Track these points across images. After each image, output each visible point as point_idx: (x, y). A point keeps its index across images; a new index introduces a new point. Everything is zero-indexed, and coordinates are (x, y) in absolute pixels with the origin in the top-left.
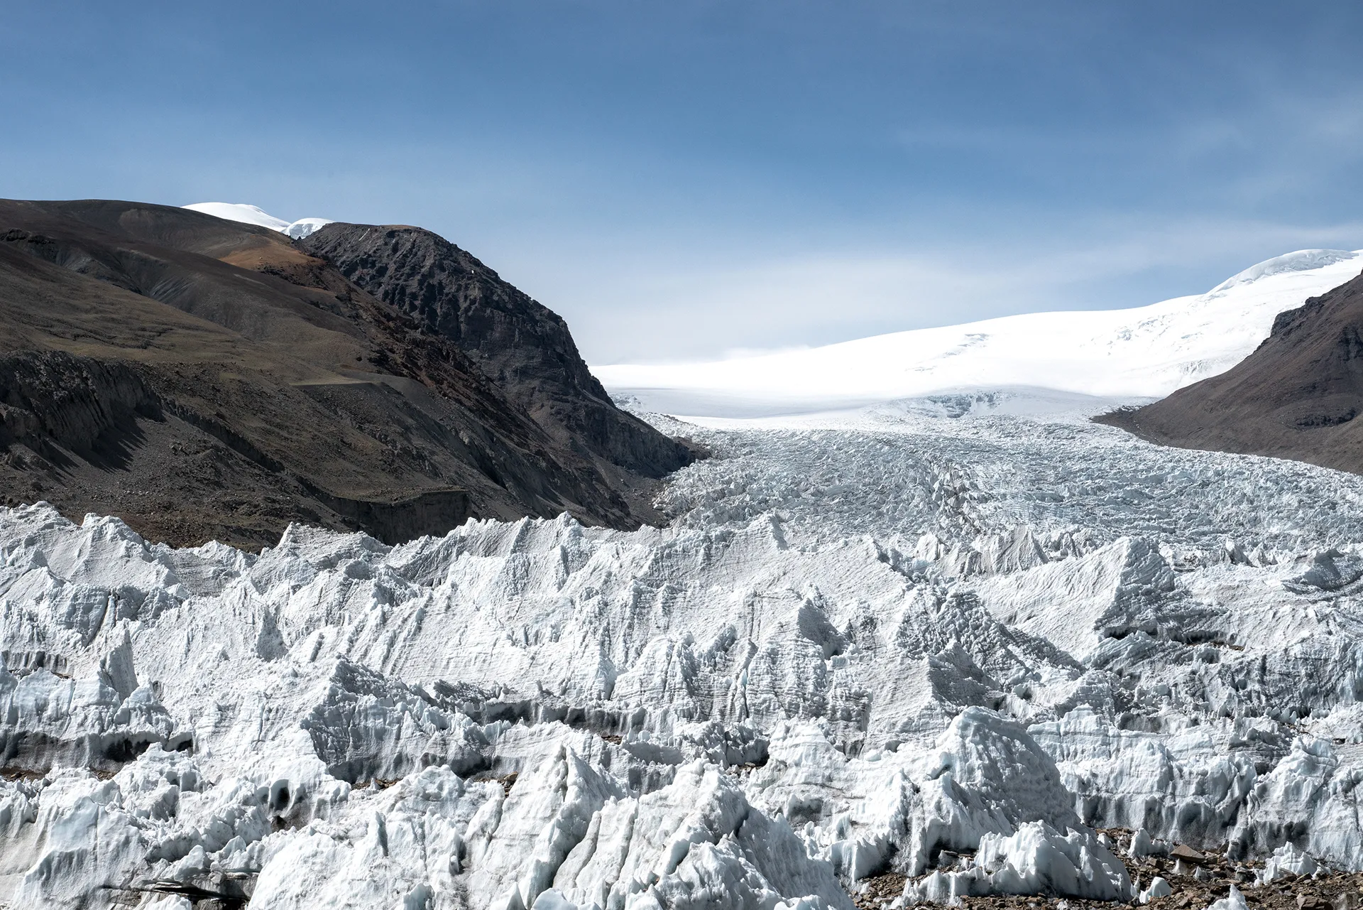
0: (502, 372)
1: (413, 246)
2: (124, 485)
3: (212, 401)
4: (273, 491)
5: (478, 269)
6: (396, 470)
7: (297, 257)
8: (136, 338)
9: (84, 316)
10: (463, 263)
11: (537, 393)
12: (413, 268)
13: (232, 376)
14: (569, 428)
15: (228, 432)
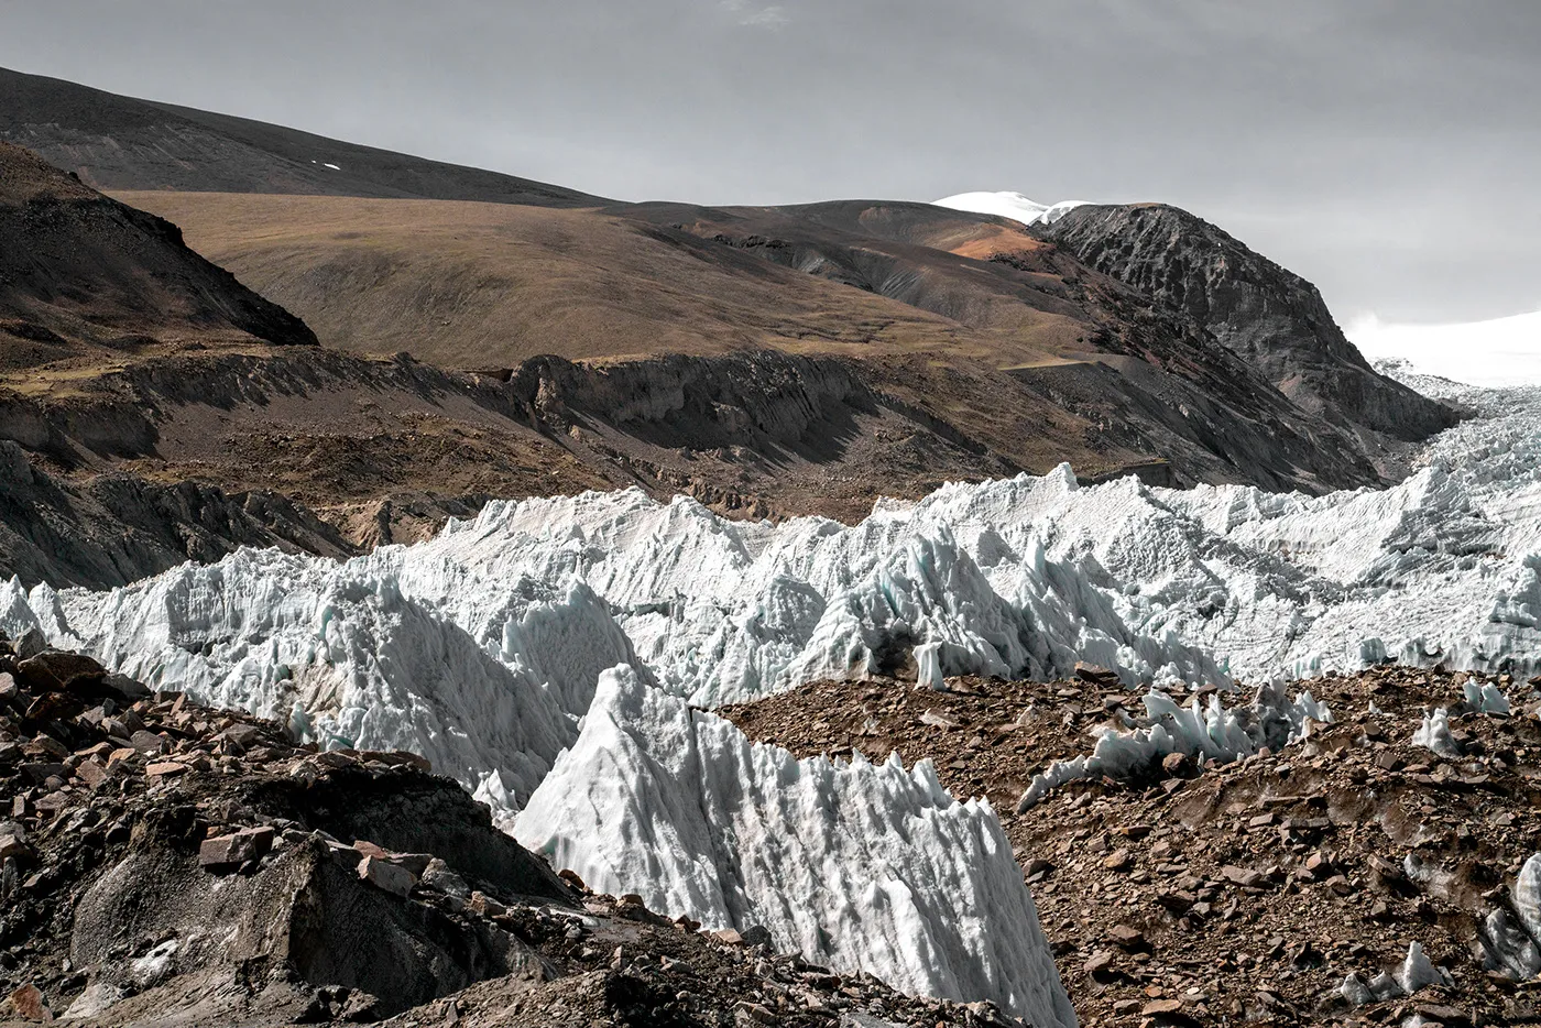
0: (1251, 343)
1: (1158, 223)
2: (830, 473)
3: (918, 389)
4: (975, 471)
5: (1225, 242)
6: (1100, 446)
7: (1027, 243)
8: (859, 333)
9: (811, 315)
10: (1209, 237)
11: (1287, 363)
12: (1159, 245)
13: (937, 364)
14: (1322, 396)
15: (932, 418)
